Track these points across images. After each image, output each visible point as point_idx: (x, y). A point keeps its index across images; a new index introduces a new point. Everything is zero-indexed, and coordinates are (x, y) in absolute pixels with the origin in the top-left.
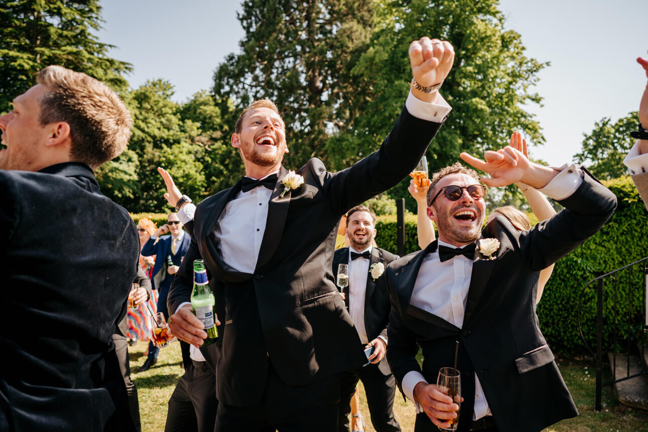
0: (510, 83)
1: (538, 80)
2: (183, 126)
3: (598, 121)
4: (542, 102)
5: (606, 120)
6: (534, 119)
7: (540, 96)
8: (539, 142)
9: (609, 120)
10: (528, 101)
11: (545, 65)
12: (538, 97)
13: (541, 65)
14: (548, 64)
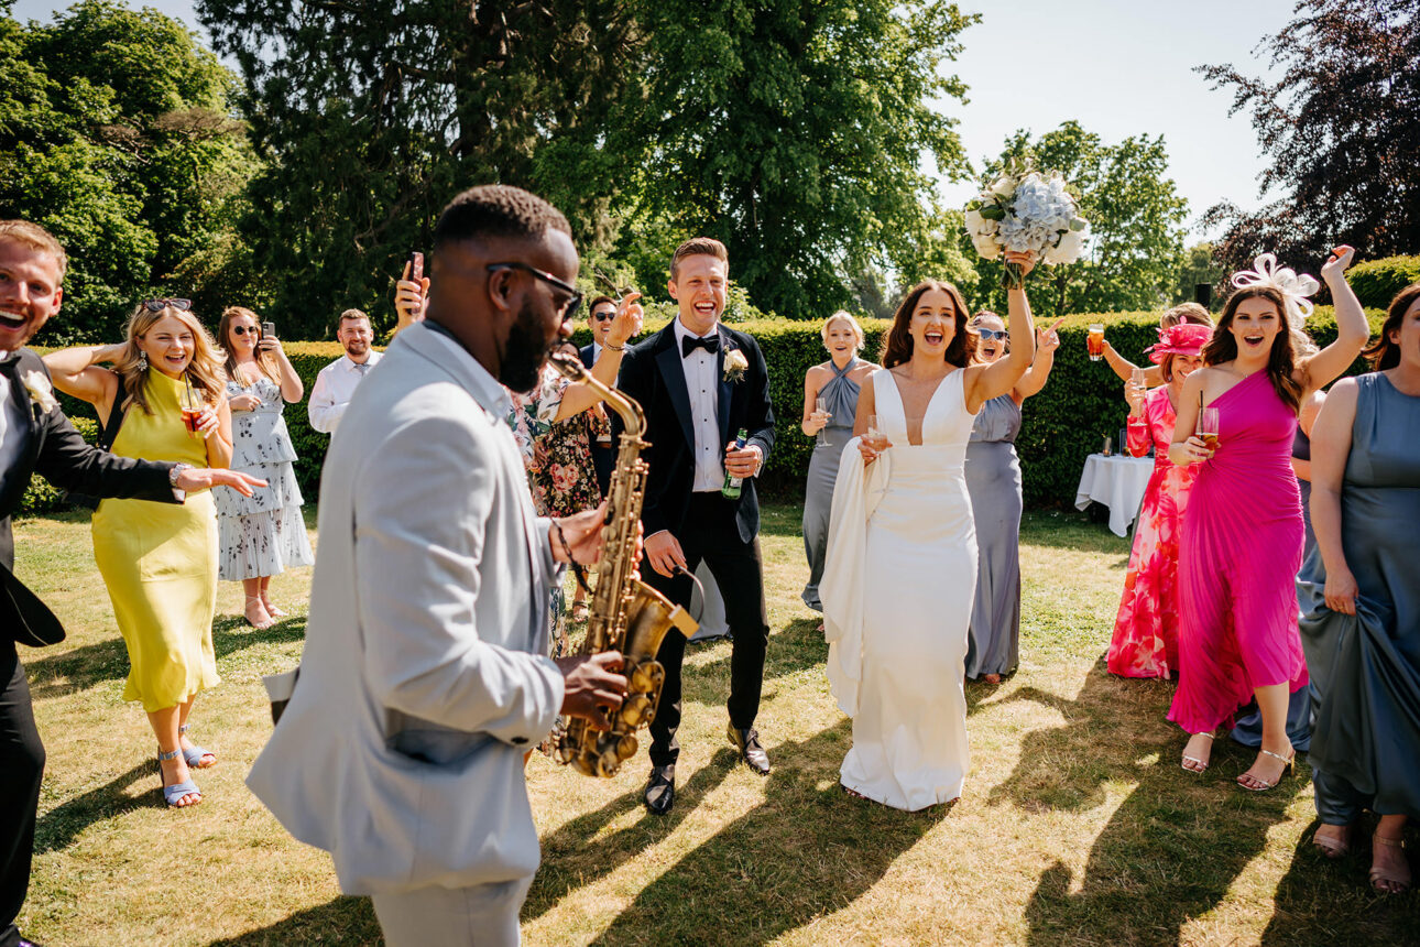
0: (910, 51)
1: (961, 48)
2: (65, 94)
3: (1011, 137)
4: (966, 95)
5: (1023, 135)
6: (956, 129)
7: (962, 82)
8: (964, 176)
9: (1027, 136)
10: (940, 91)
11: (971, 21)
12: (960, 84)
13: (966, 18)
14: (977, 18)
